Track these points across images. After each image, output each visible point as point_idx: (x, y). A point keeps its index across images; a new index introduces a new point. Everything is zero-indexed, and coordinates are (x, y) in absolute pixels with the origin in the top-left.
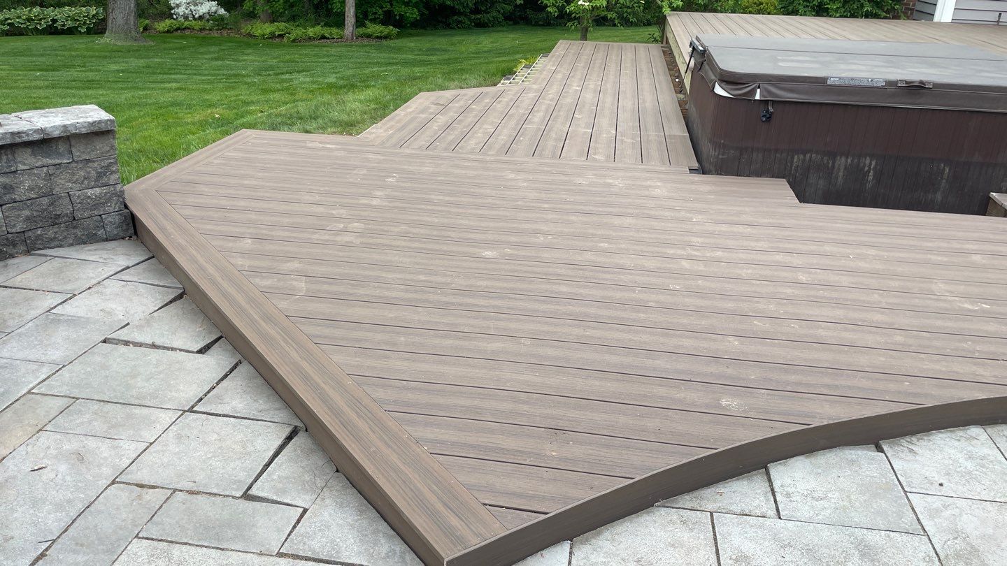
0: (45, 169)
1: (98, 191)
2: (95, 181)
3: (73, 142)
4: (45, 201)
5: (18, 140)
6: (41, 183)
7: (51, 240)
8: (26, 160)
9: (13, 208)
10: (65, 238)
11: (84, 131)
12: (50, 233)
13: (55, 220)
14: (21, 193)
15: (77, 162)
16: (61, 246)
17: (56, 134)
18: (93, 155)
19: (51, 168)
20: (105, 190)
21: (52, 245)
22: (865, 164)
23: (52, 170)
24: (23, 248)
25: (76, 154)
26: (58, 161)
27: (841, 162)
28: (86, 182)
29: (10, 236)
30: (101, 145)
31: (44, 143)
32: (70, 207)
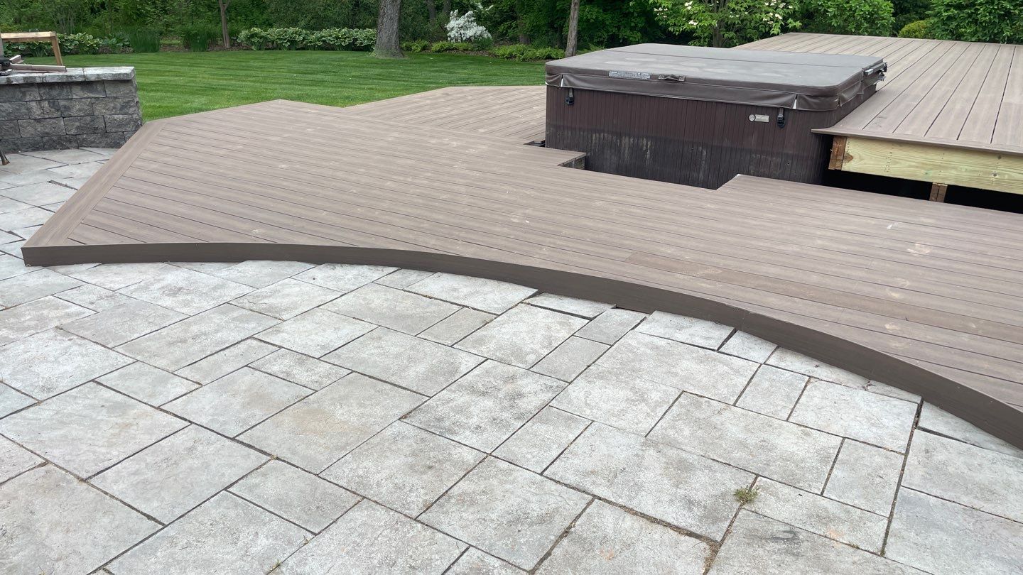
0: (89, 100)
1: (121, 116)
2: (120, 110)
3: (106, 85)
4: (89, 118)
5: (70, 80)
6: (86, 108)
7: (93, 142)
8: (78, 93)
9: (70, 120)
10: (100, 142)
11: (110, 79)
12: (92, 138)
13: (95, 131)
14: (74, 112)
15: (109, 97)
16: (97, 147)
17: (93, 79)
18: (119, 94)
19: (93, 99)
20: (126, 117)
21: (93, 145)
22: (643, 145)
23: (93, 101)
24: (75, 144)
25: (108, 92)
26: (97, 96)
27: (626, 141)
28: (114, 110)
29: (67, 136)
30: (123, 89)
31: (86, 84)
32: (104, 124)
